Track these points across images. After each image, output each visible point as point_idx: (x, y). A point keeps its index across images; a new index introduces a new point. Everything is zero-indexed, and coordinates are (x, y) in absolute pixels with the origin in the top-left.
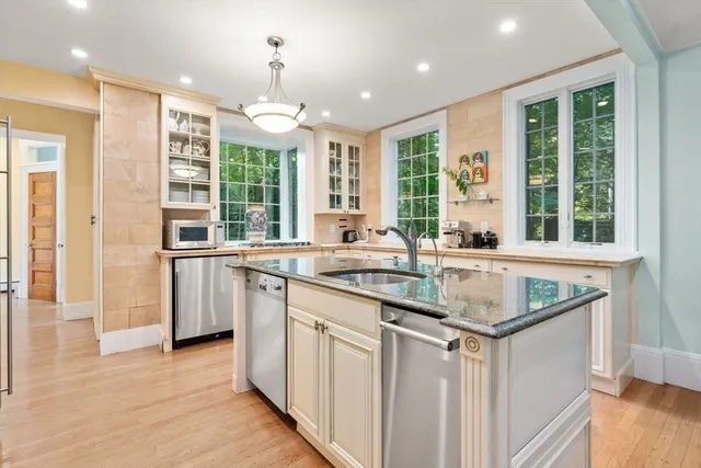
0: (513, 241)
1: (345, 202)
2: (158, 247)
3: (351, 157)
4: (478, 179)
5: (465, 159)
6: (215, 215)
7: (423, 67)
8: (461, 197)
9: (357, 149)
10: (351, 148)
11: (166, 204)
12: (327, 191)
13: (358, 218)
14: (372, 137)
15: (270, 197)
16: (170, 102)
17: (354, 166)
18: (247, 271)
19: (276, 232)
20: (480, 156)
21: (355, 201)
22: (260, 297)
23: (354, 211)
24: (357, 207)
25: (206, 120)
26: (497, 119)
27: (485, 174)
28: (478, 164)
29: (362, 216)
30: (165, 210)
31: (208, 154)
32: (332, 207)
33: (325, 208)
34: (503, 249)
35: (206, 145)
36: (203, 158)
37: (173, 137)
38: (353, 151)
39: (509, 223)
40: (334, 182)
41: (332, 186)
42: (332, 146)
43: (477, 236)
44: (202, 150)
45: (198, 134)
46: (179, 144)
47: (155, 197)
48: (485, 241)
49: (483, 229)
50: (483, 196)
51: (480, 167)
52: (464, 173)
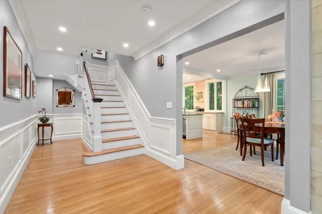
0: (207, 109)
5: (198, 93)
8: (197, 101)
20: (201, 93)
27: (202, 97)
34: (205, 111)
39: (206, 105)
43: (200, 109)
49: (201, 108)
50: (201, 101)
51: (201, 95)
52: (198, 96)
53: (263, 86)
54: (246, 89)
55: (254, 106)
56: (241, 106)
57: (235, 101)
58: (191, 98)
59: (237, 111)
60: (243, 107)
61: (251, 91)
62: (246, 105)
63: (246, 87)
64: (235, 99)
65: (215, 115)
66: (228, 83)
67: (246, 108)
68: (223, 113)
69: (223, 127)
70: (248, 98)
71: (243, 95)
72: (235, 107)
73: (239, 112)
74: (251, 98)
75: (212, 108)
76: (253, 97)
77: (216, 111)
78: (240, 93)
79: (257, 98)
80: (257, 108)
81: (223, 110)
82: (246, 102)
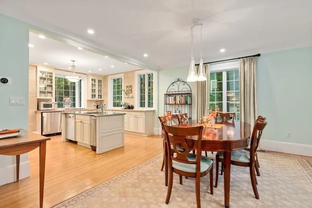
0: (137, 107)
1: (97, 96)
2: (36, 110)
3: (99, 83)
4: (130, 92)
5: (127, 87)
6: (53, 100)
7: (113, 66)
8: (126, 96)
9: (101, 81)
10: (99, 80)
11: (38, 97)
12: (90, 93)
13: (102, 101)
14: (105, 77)
15: (72, 94)
16: (40, 69)
17: (100, 85)
18: (66, 114)
19: (74, 105)
20: (130, 86)
21: (100, 96)
22: (69, 119)
23: (100, 99)
24: (101, 98)
25: (51, 73)
26: (133, 78)
27: (131, 91)
28: (130, 88)
29: (103, 101)
30: (38, 99)
31: (51, 83)
32: (92, 98)
33: (90, 98)
34: (134, 109)
35: (51, 80)
36: (50, 84)
37: (41, 78)
38: (100, 81)
39: (136, 103)
40: (93, 91)
41: (92, 92)
42: (92, 80)
43: (129, 106)
44: (50, 82)
45: (48, 77)
46: (42, 80)
47: (35, 95)
48: (130, 107)
49: (130, 104)
50: (131, 96)
51: (130, 89)
52: (127, 90)
53: (197, 72)
54: (178, 83)
55: (186, 103)
56: (173, 102)
57: (167, 97)
58: (119, 92)
59: (169, 108)
60: (175, 104)
61: (184, 85)
62: (178, 102)
63: (179, 80)
64: (166, 94)
65: (143, 113)
66: (160, 75)
67: (178, 105)
68: (154, 111)
69: (154, 128)
70: (180, 93)
71: (175, 89)
72: (166, 104)
73: (171, 110)
74: (184, 92)
75: (142, 105)
76: (186, 92)
77: (146, 108)
78: (172, 87)
79: (189, 93)
80: (190, 104)
81: (154, 108)
82: (178, 98)
